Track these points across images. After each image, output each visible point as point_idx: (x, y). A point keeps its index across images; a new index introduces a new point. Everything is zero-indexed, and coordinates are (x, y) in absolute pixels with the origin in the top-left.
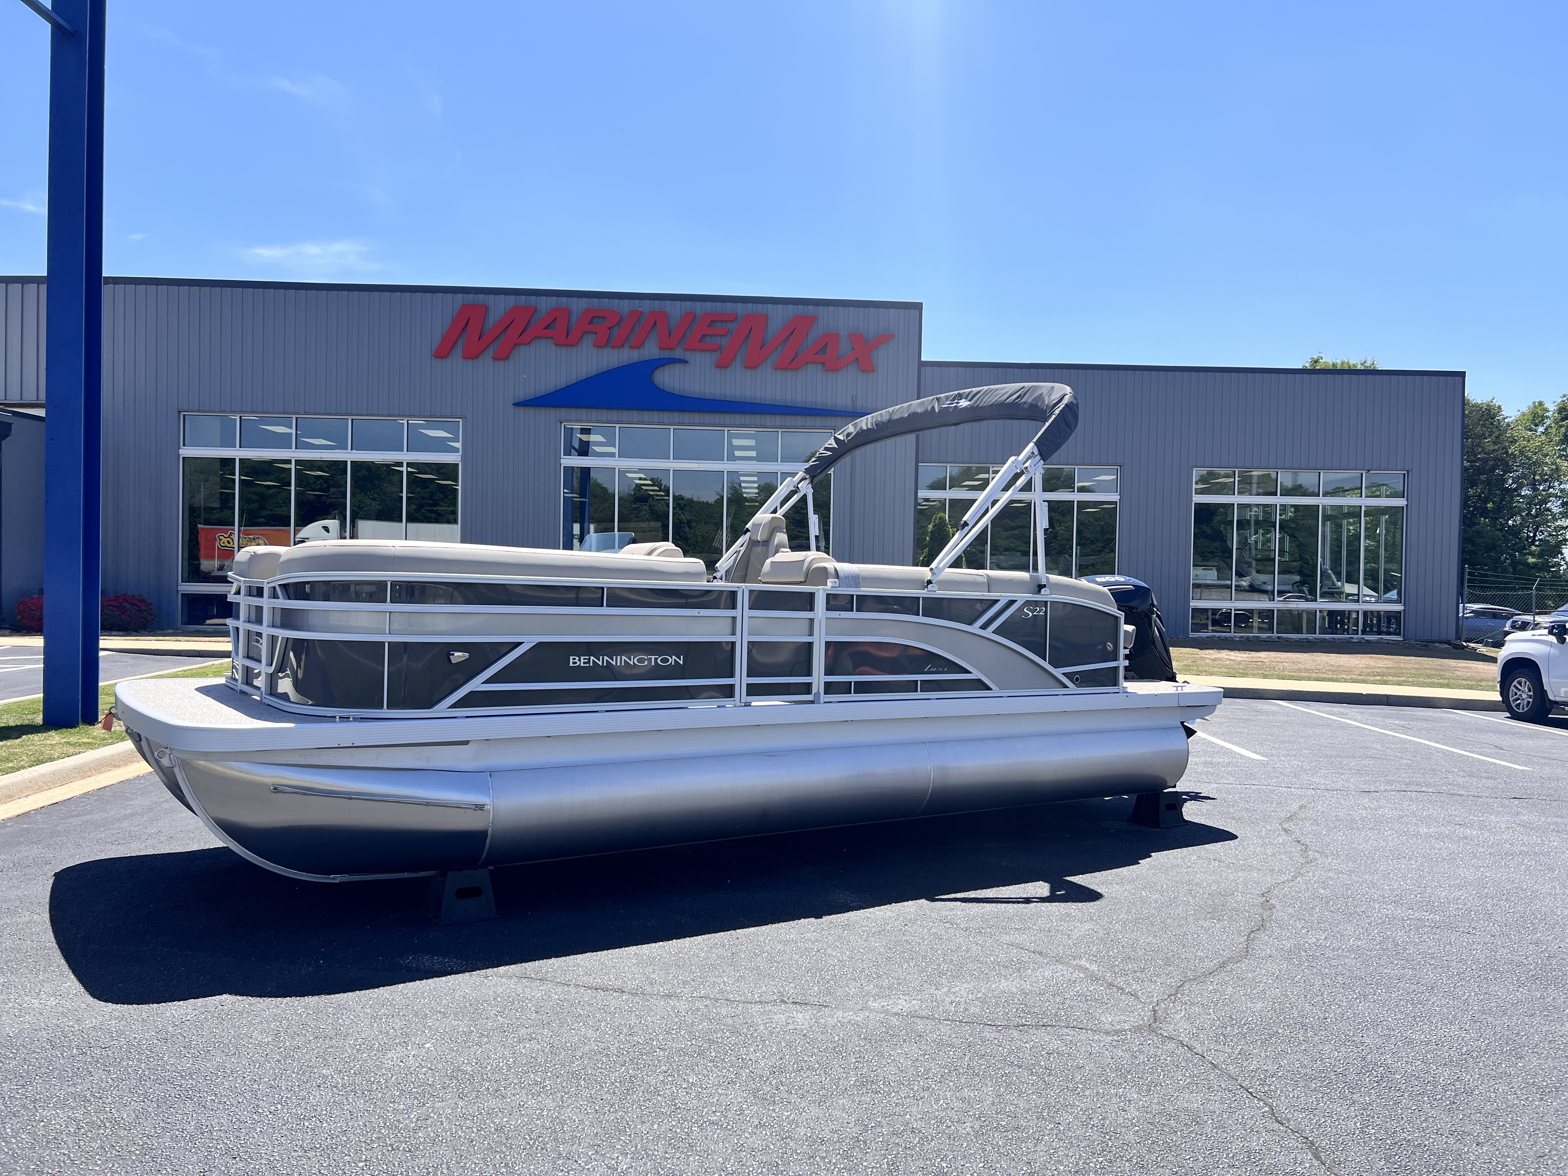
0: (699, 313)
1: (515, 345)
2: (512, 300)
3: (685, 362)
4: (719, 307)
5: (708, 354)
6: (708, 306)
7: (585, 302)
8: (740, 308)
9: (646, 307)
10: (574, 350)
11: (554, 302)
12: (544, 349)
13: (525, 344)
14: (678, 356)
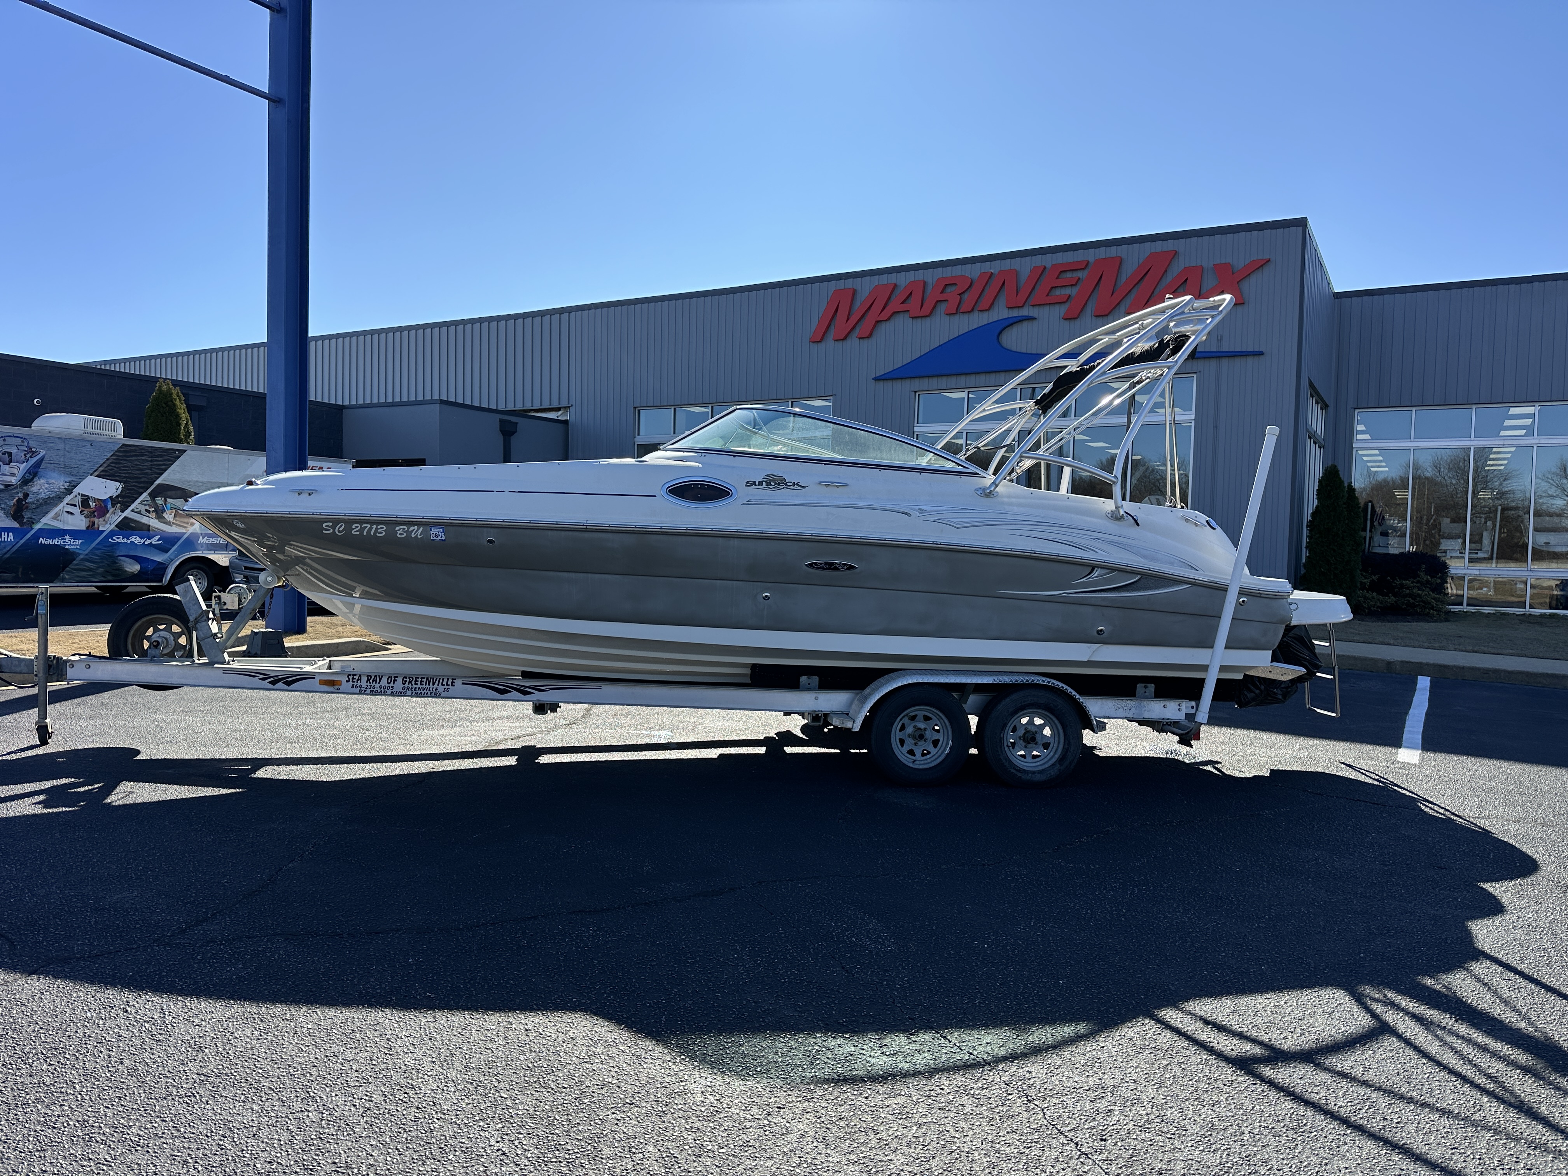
0: (1048, 266)
1: (877, 322)
2: (876, 280)
3: (1031, 319)
4: (1070, 257)
5: (1057, 307)
6: (1060, 258)
7: (939, 273)
8: (1091, 256)
9: (995, 268)
10: (928, 319)
11: (912, 276)
12: (902, 323)
13: (886, 320)
14: (1026, 314)
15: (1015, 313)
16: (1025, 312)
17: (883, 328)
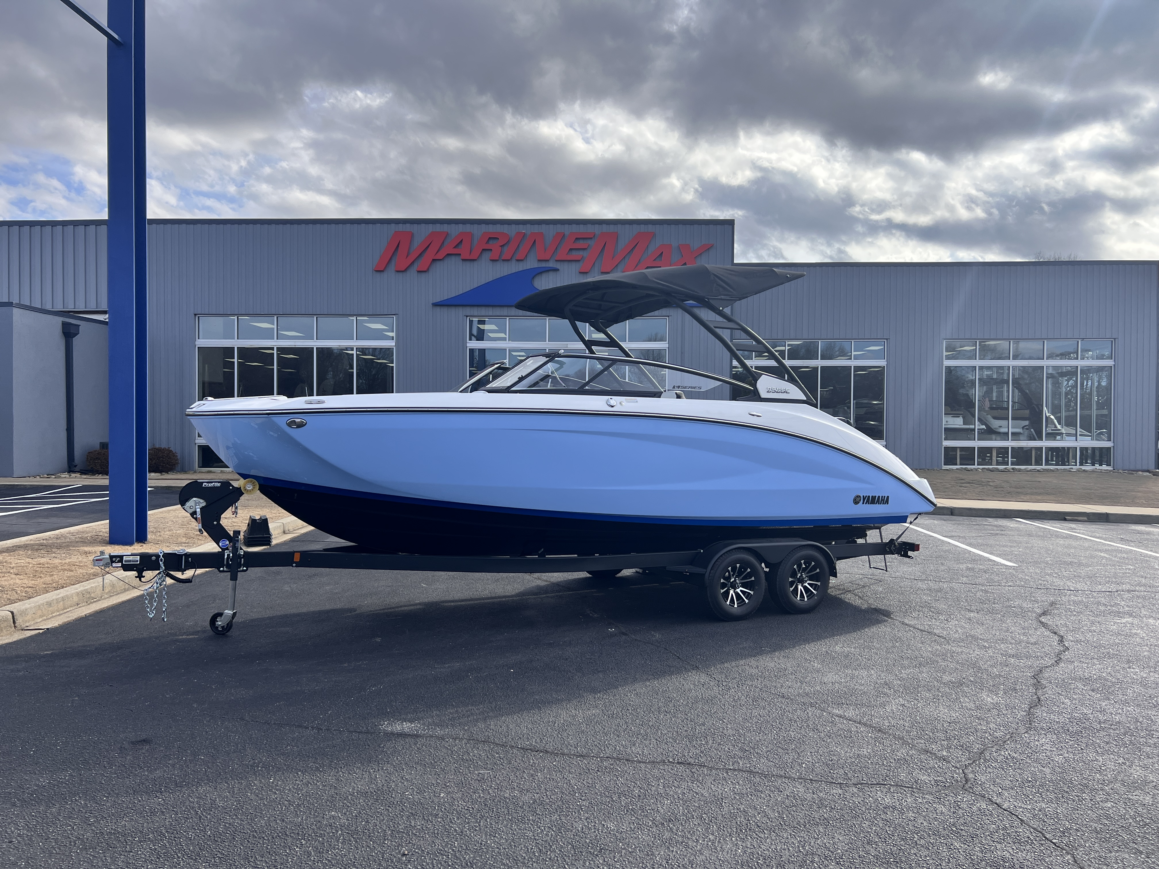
1: (434, 260)
2: (431, 228)
3: (556, 270)
4: (582, 229)
5: (574, 264)
6: (575, 228)
7: (484, 228)
8: (597, 230)
9: (527, 230)
10: (475, 263)
11: (461, 228)
12: (453, 263)
13: (440, 260)
14: (552, 266)
15: (543, 265)
16: (551, 264)
17: (438, 265)
